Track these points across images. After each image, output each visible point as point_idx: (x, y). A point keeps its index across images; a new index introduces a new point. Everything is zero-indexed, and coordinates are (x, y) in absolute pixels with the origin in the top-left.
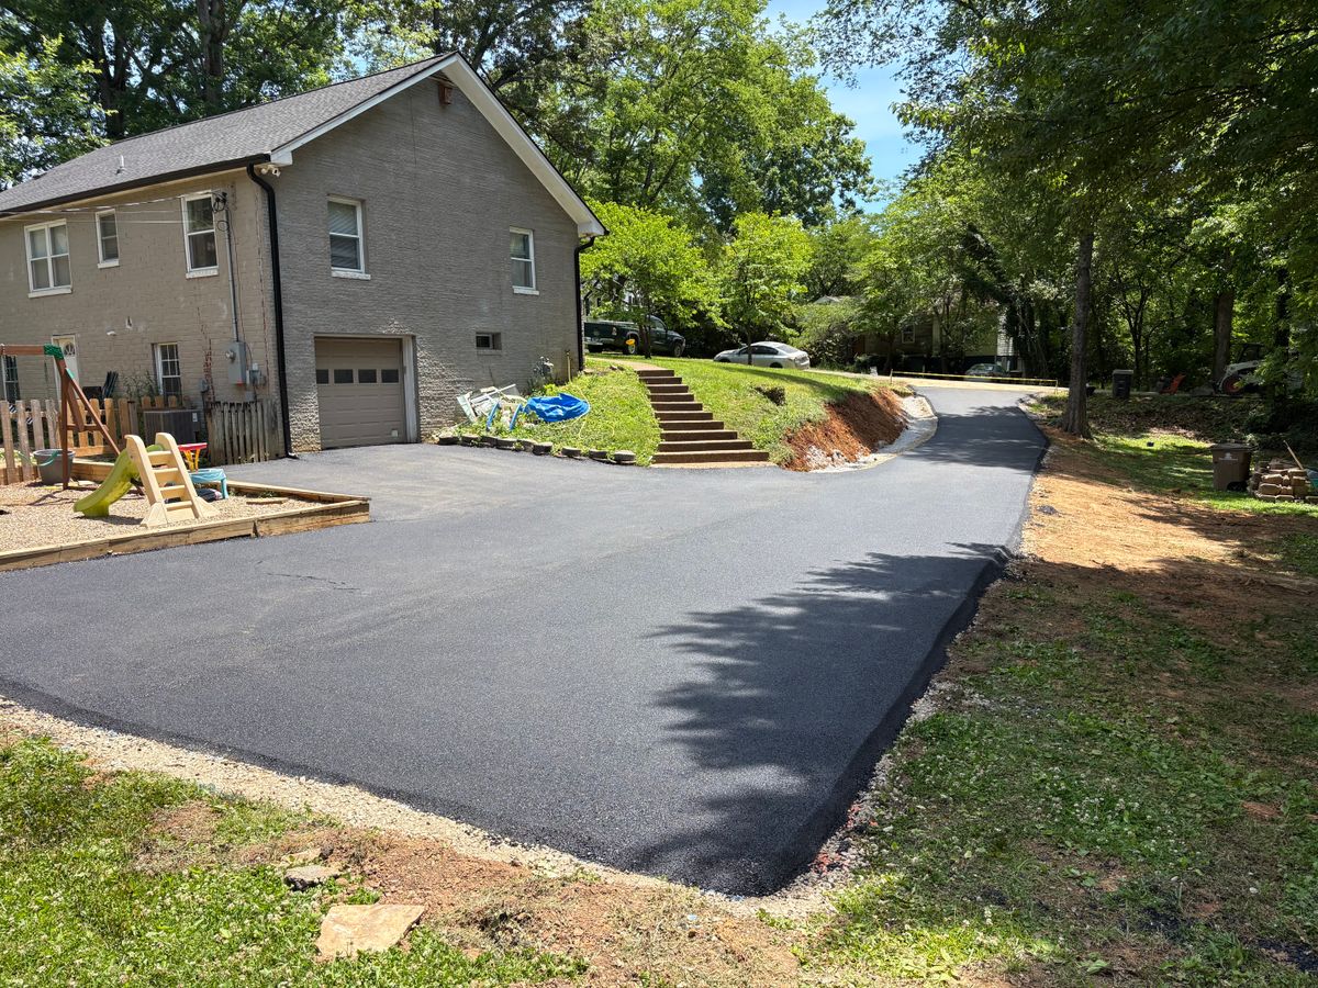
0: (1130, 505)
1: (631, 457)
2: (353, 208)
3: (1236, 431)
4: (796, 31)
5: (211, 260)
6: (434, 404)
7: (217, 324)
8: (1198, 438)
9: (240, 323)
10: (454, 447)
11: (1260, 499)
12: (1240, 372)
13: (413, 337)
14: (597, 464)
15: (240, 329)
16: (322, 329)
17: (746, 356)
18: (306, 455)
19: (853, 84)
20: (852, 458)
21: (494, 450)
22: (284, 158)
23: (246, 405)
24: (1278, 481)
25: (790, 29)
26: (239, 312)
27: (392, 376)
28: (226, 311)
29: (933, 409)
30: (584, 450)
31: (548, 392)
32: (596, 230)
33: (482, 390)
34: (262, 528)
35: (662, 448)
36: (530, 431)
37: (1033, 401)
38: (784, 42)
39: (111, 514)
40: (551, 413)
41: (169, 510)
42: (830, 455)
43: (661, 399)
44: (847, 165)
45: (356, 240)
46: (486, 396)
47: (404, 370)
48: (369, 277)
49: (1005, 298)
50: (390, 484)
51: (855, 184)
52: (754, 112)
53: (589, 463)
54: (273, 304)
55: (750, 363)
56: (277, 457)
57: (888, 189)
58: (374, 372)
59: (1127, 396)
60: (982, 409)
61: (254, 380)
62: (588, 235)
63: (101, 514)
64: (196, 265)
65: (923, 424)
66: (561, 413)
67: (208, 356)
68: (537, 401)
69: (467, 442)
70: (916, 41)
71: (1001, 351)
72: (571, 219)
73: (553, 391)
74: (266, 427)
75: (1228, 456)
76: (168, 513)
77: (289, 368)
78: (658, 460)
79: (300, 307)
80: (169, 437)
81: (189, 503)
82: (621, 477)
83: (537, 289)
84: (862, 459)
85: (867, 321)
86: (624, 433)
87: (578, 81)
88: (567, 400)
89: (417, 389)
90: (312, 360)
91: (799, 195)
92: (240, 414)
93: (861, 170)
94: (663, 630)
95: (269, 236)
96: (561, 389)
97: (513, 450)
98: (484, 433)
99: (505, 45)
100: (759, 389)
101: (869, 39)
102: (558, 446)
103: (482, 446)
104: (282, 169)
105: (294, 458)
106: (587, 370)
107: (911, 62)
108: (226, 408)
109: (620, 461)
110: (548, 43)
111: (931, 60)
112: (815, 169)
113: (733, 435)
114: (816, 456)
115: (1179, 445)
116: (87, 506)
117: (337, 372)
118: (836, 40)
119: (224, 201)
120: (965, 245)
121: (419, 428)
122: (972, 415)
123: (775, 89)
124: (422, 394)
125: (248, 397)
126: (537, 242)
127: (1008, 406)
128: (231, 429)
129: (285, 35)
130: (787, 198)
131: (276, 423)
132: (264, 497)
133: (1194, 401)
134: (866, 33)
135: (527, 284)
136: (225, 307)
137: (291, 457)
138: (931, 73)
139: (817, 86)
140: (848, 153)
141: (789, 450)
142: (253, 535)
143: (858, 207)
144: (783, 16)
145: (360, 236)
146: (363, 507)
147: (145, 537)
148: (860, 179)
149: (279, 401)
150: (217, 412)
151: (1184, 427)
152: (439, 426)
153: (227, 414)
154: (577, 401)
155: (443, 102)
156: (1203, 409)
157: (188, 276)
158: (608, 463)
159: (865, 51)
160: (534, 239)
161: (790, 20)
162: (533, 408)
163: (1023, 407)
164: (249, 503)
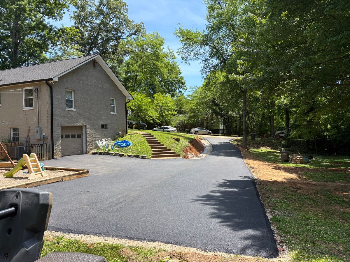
0: (268, 166)
1: (146, 156)
2: (72, 92)
3: (280, 147)
4: (171, 51)
5: (31, 105)
6: (90, 143)
7: (32, 122)
8: (271, 149)
9: (40, 122)
10: (96, 155)
11: (293, 164)
12: (279, 133)
13: (86, 126)
14: (137, 158)
15: (40, 124)
16: (63, 124)
17: (162, 129)
18: (58, 158)
19: (189, 64)
20: (197, 156)
21: (108, 155)
22: (56, 79)
23: (42, 145)
24: (296, 159)
25: (170, 50)
26: (40, 119)
27: (79, 136)
28: (35, 119)
29: (210, 143)
30: (133, 155)
31: (119, 140)
32: (131, 98)
33: (103, 139)
34: (64, 179)
35: (153, 154)
36: (117, 150)
37: (232, 141)
38: (169, 53)
39: (14, 176)
40: (122, 145)
41: (35, 175)
42: (192, 155)
43: (149, 141)
44: (180, 82)
45: (72, 100)
46: (104, 141)
47: (83, 134)
48: (75, 110)
49: (222, 116)
50: (86, 166)
51: (182, 87)
52: (162, 70)
53: (135, 158)
54: (50, 117)
55: (163, 131)
56: (50, 159)
57: (192, 89)
58: (75, 135)
59: (254, 139)
60: (221, 143)
61: (43, 138)
62: (129, 99)
63: (11, 177)
64: (26, 106)
65: (208, 146)
66: (125, 145)
67: (29, 131)
68: (117, 142)
69: (100, 153)
70: (204, 56)
71: (220, 128)
72: (124, 96)
73: (121, 139)
74: (47, 151)
75: (284, 154)
76: (35, 176)
77: (54, 134)
78: (153, 157)
79: (58, 118)
80: (35, 154)
81: (40, 173)
82: (145, 162)
83: (116, 113)
84: (199, 156)
85: (189, 121)
86: (142, 150)
87: (115, 60)
88: (125, 142)
89: (86, 139)
90: (60, 132)
91: (168, 89)
92: (41, 147)
93: (183, 84)
94: (192, 200)
95: (50, 99)
96: (123, 139)
97: (113, 155)
98: (105, 151)
99: (96, 50)
100: (174, 138)
101: (193, 54)
102: (126, 154)
103: (104, 155)
104: (55, 82)
105: (55, 159)
106: (128, 134)
107: (203, 60)
108: (37, 146)
109: (143, 157)
110: (107, 50)
111: (208, 60)
112: (172, 83)
113: (170, 150)
114: (190, 155)
115: (268, 151)
116: (7, 175)
117: (72, 135)
118: (185, 54)
119: (37, 90)
120: (213, 103)
121: (86, 150)
122: (219, 144)
123: (167, 64)
124: (88, 141)
125: (42, 142)
126: (117, 101)
127: (227, 142)
128: (38, 151)
129: (36, 45)
130: (166, 90)
131: (50, 150)
132: (56, 170)
133: (270, 140)
134: (192, 53)
135: (114, 112)
136: (35, 118)
137: (54, 159)
138: (208, 63)
139: (177, 64)
140: (180, 79)
141: (184, 154)
142: (62, 181)
143: (183, 93)
144: (168, 47)
145: (73, 99)
146: (87, 172)
147: (35, 182)
148: (183, 86)
149: (51, 143)
150: (34, 147)
151: (268, 146)
152: (92, 149)
153: (37, 147)
154: (128, 142)
155: (94, 66)
156: (272, 142)
157: (23, 109)
158: (140, 158)
159: (192, 57)
160: (116, 100)
161: (170, 48)
162: (117, 144)
163: (231, 142)
164: (53, 172)
